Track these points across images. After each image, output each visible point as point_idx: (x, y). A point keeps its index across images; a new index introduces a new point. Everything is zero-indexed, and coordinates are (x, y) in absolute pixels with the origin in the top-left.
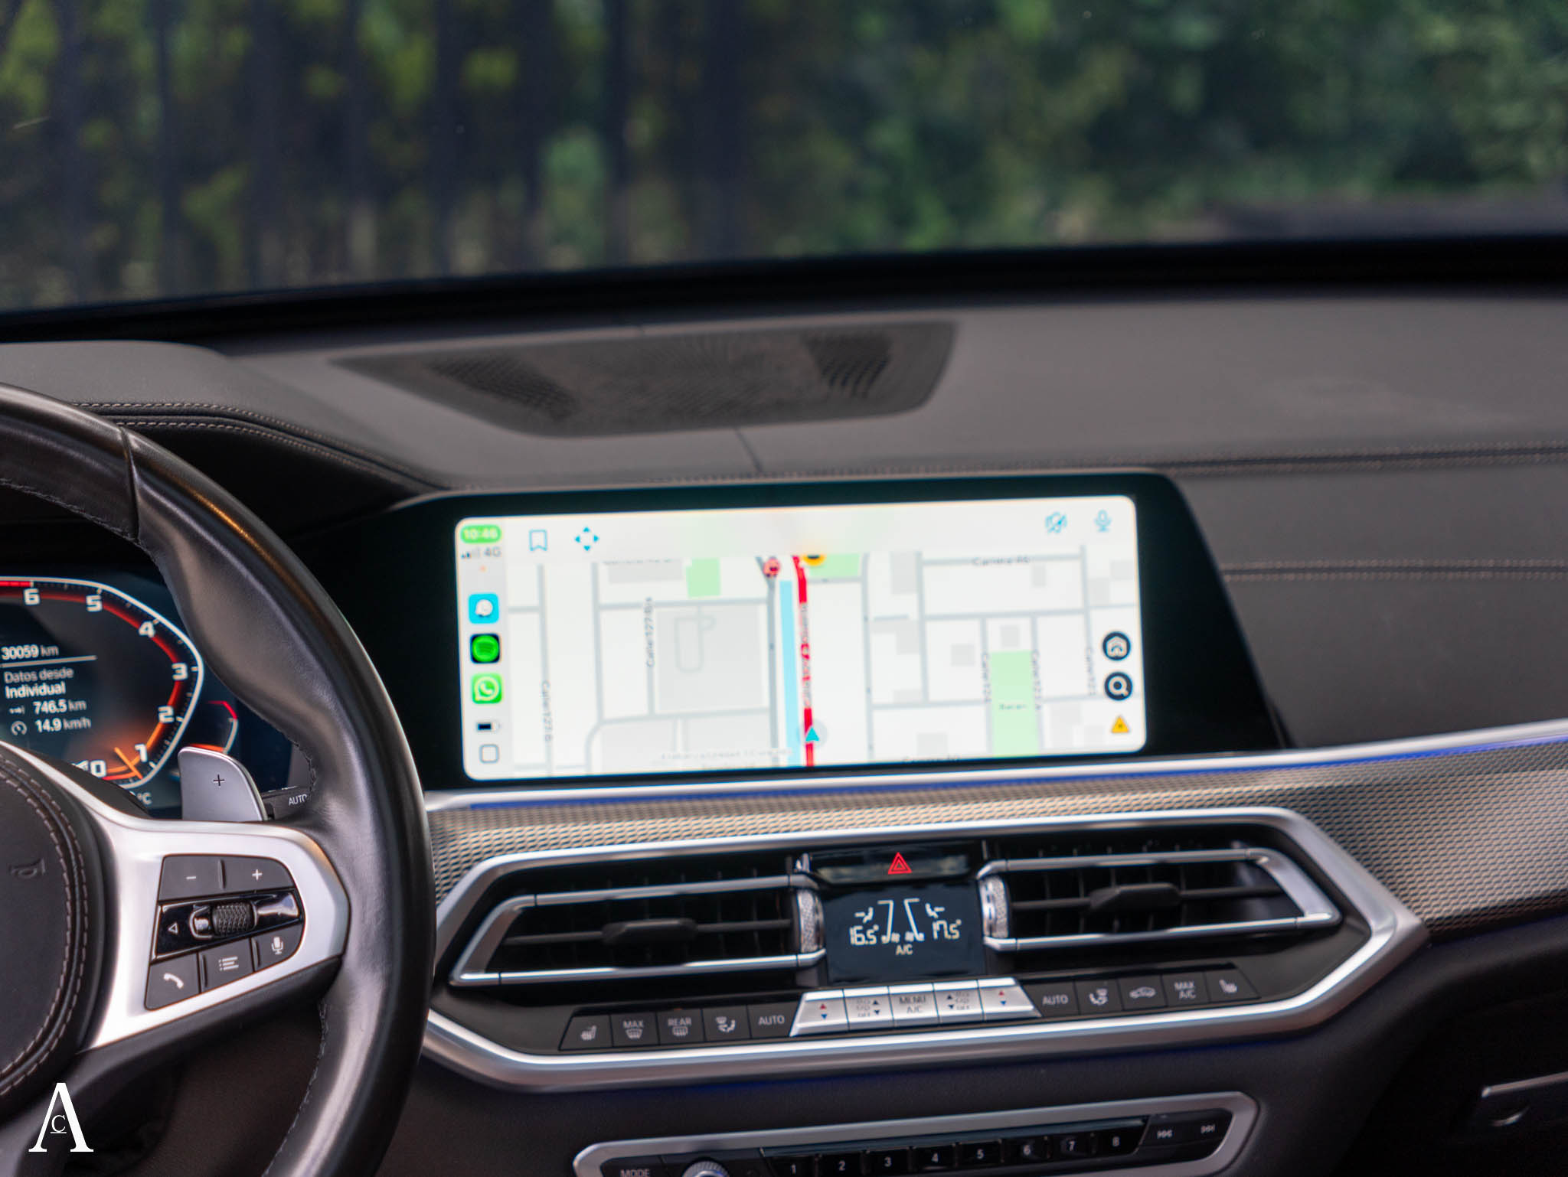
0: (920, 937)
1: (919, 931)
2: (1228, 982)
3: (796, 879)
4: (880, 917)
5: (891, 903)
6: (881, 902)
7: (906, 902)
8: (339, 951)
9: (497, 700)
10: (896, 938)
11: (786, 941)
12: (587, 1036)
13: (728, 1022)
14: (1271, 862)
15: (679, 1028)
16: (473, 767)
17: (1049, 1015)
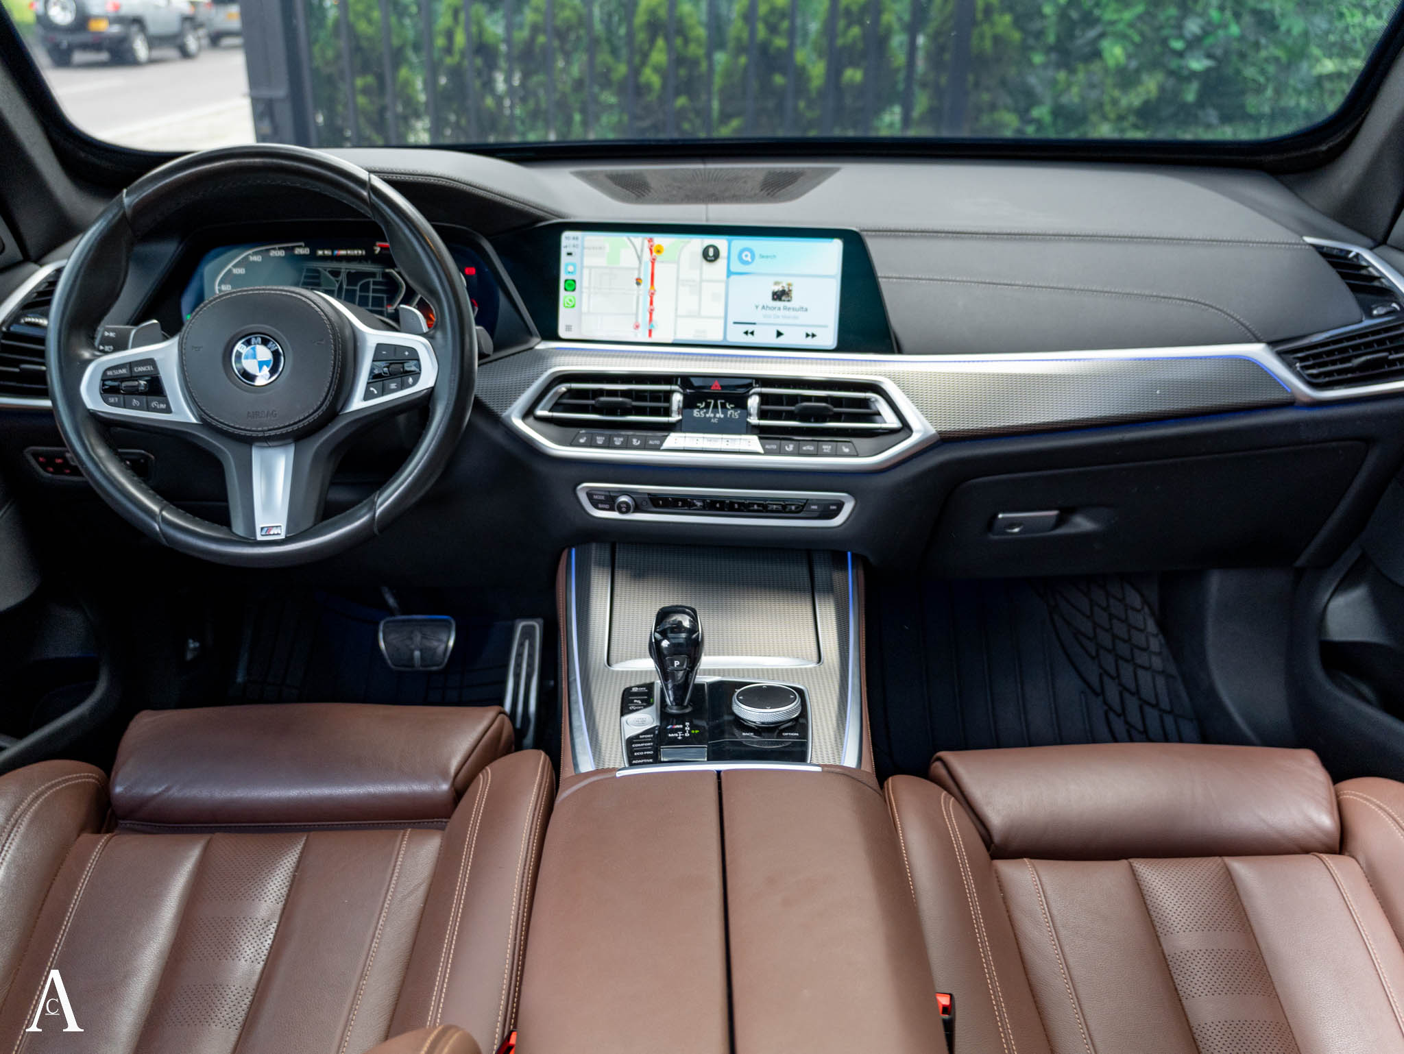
0: (722, 416)
1: (722, 413)
2: (846, 447)
3: (674, 388)
4: (707, 406)
5: (713, 401)
6: (709, 401)
7: (719, 402)
9: (574, 306)
10: (712, 415)
11: (667, 412)
12: (582, 441)
13: (637, 442)
14: (876, 400)
15: (618, 441)
16: (562, 333)
17: (767, 452)
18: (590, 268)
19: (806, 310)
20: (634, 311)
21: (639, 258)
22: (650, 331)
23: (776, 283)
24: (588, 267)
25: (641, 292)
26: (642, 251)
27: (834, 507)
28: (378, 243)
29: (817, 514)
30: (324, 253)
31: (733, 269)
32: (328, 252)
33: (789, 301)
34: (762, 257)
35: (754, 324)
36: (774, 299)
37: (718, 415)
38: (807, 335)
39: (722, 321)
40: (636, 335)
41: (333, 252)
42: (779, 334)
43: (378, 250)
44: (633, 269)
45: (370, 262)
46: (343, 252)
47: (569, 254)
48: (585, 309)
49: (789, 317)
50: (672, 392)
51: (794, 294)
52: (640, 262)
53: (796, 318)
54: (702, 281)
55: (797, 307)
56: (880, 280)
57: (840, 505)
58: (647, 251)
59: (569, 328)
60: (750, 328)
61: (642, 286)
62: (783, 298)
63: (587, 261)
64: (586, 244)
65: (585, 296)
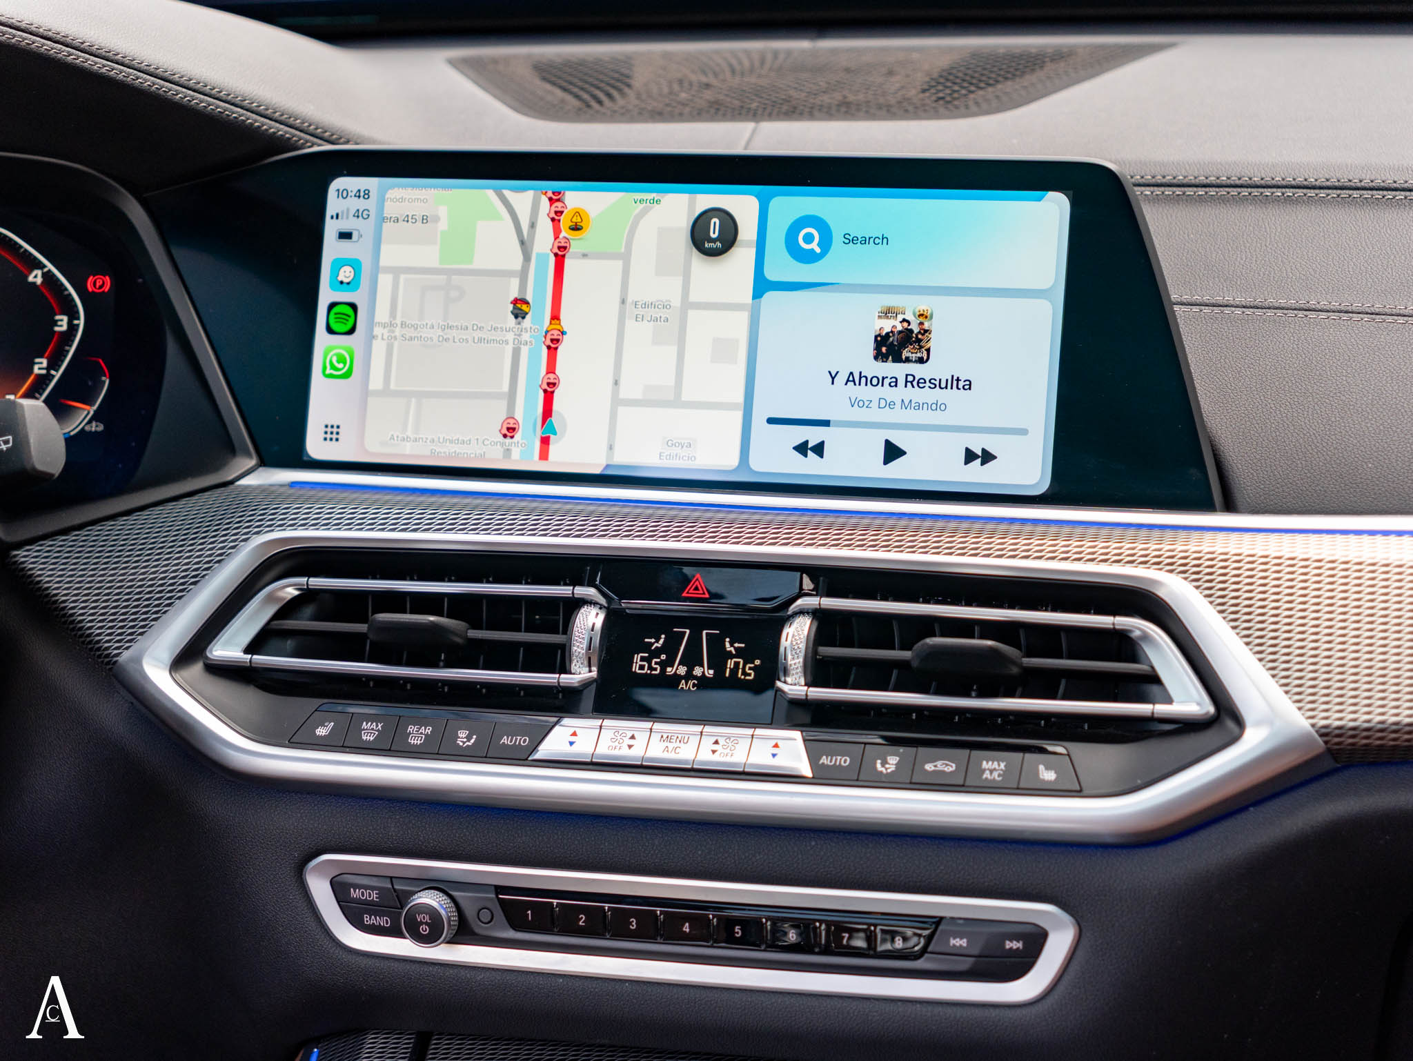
0: (710, 673)
1: (710, 667)
2: (1049, 768)
4: (671, 646)
5: (688, 632)
6: (677, 630)
7: (704, 633)
12: (321, 731)
13: (468, 737)
14: (1146, 637)
15: (417, 735)
16: (316, 447)
17: (822, 777)
18: (396, 271)
19: (969, 385)
20: (505, 388)
21: (525, 245)
22: (545, 441)
23: (887, 313)
24: (389, 270)
25: (526, 337)
26: (533, 225)
27: (1016, 945)
29: (965, 964)
31: (771, 274)
33: (921, 361)
34: (850, 240)
35: (826, 423)
36: (879, 356)
37: (698, 671)
38: (970, 456)
39: (738, 416)
40: (508, 452)
42: (892, 452)
44: (508, 274)
47: (345, 236)
48: (376, 382)
49: (919, 407)
50: (575, 604)
51: (935, 343)
52: (527, 257)
53: (938, 406)
54: (687, 305)
55: (945, 376)
56: (1176, 308)
57: (1035, 940)
58: (545, 226)
59: (332, 433)
60: (813, 435)
61: (527, 322)
62: (905, 353)
63: (390, 255)
64: (390, 209)
65: (379, 348)
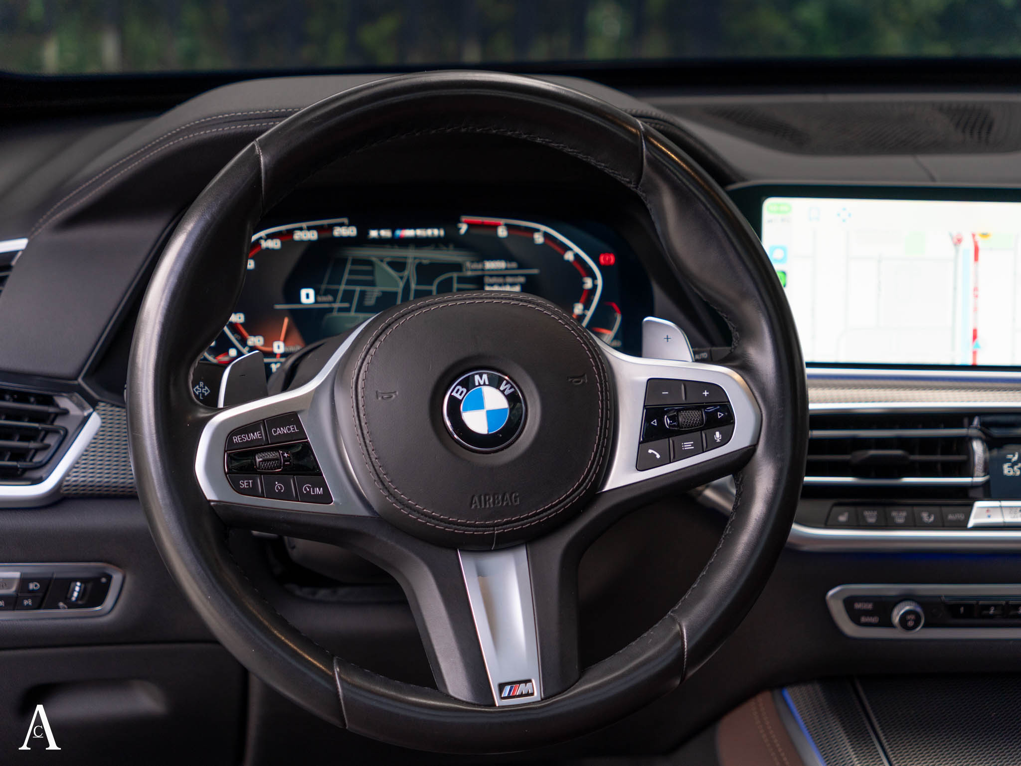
3: (973, 432)
8: (755, 443)
11: (965, 469)
13: (929, 516)
15: (899, 517)
28: (464, 218)
30: (379, 234)
32: (386, 233)
41: (393, 232)
43: (464, 228)
45: (451, 247)
46: (409, 233)
50: (971, 438)
